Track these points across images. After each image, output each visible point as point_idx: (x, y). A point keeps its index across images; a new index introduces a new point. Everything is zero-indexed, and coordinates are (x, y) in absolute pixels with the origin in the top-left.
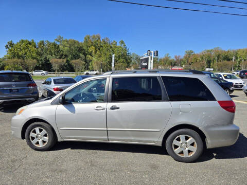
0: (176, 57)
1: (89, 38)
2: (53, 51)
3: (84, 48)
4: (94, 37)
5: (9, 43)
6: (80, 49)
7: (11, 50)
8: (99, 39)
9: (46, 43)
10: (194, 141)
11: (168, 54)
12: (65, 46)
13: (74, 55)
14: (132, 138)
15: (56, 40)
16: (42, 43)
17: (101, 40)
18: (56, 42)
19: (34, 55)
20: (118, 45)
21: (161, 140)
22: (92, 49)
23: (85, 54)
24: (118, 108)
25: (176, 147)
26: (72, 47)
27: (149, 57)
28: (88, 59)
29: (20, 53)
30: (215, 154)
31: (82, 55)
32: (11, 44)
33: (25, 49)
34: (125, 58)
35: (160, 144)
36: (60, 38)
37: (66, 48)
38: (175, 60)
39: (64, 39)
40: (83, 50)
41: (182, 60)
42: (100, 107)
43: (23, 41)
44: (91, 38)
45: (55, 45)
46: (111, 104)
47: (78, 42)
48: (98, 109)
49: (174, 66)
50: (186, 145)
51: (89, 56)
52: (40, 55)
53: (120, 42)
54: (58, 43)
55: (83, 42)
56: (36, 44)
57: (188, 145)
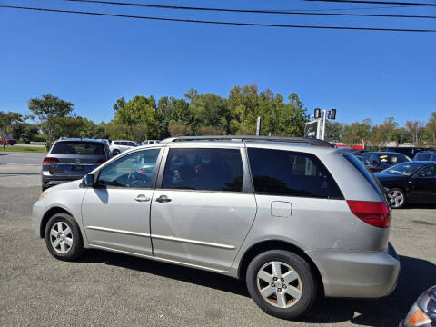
0: (409, 124)
1: (238, 91)
2: (179, 114)
3: (229, 108)
4: (246, 89)
5: (118, 101)
6: (223, 111)
7: (120, 112)
8: (255, 92)
9: (170, 101)
10: (296, 276)
11: (391, 119)
12: (198, 106)
13: (211, 120)
14: (190, 257)
15: (187, 96)
16: (164, 101)
17: (259, 94)
18: (185, 98)
19: (151, 119)
20: (286, 101)
21: (236, 266)
22: (240, 109)
23: (229, 118)
24: (169, 200)
25: (264, 284)
26: (210, 107)
27: (319, 121)
28: (232, 126)
29: (132, 117)
30: (356, 314)
31: (223, 120)
32: (121, 103)
33: (139, 110)
34: (298, 125)
35: (235, 275)
36: (193, 91)
37: (200, 109)
38: (407, 129)
39: (199, 94)
40: (227, 111)
41: (422, 130)
42: (144, 196)
43: (138, 98)
44: (241, 92)
45: (183, 103)
46: (159, 193)
47: (219, 98)
48: (139, 199)
49: (405, 140)
50: (282, 284)
51: (235, 122)
52: (160, 119)
53: (289, 98)
54: (188, 101)
55: (227, 98)
56: (157, 103)
57: (286, 283)
